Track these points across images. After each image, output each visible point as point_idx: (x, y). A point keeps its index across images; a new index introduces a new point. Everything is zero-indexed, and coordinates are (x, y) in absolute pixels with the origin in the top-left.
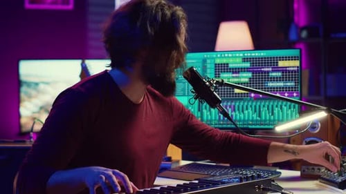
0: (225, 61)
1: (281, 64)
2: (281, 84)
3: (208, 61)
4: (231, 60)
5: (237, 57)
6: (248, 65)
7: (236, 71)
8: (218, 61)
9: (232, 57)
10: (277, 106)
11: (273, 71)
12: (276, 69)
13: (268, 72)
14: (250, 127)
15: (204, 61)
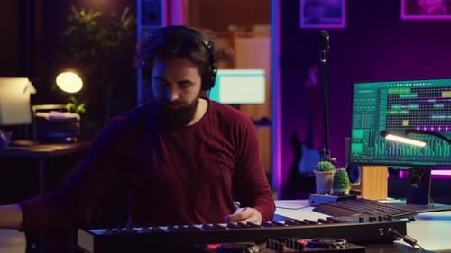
0: (396, 91)
1: (445, 94)
2: (443, 117)
3: (382, 91)
4: (402, 91)
5: (406, 87)
6: (415, 96)
7: (406, 102)
8: (390, 91)
9: (403, 87)
10: (438, 141)
11: (437, 103)
12: (440, 100)
13: (432, 103)
14: (414, 163)
15: (379, 91)
